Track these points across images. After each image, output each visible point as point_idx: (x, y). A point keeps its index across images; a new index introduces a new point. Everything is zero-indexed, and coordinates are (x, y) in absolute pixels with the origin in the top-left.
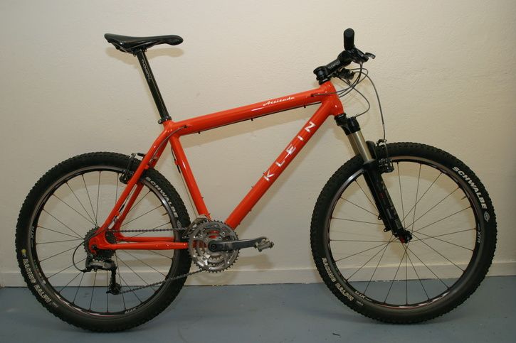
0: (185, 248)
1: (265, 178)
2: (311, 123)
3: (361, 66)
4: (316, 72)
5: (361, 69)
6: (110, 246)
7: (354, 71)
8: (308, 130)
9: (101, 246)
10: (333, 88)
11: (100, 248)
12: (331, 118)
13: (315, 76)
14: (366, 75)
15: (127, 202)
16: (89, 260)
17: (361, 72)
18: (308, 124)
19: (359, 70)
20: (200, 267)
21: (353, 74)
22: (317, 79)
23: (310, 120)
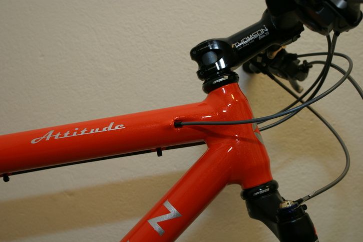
2: (168, 205)
3: (331, 45)
4: (199, 53)
5: (330, 53)
7: (309, 59)
8: (157, 228)
10: (243, 104)
12: (234, 191)
13: (195, 66)
14: (347, 75)
17: (328, 64)
18: (159, 209)
19: (324, 58)
21: (307, 67)
22: (201, 74)
23: (168, 197)
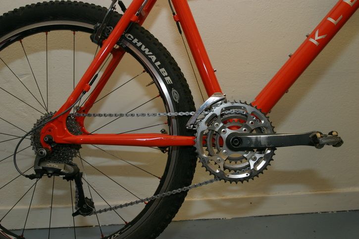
0: (190, 144)
1: (312, 40)
6: (72, 138)
9: (59, 138)
11: (58, 141)
15: (100, 74)
16: (40, 159)
20: (212, 173)
